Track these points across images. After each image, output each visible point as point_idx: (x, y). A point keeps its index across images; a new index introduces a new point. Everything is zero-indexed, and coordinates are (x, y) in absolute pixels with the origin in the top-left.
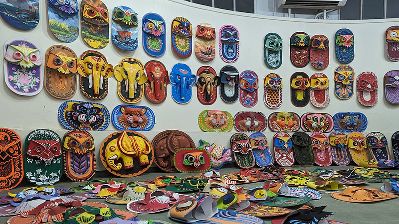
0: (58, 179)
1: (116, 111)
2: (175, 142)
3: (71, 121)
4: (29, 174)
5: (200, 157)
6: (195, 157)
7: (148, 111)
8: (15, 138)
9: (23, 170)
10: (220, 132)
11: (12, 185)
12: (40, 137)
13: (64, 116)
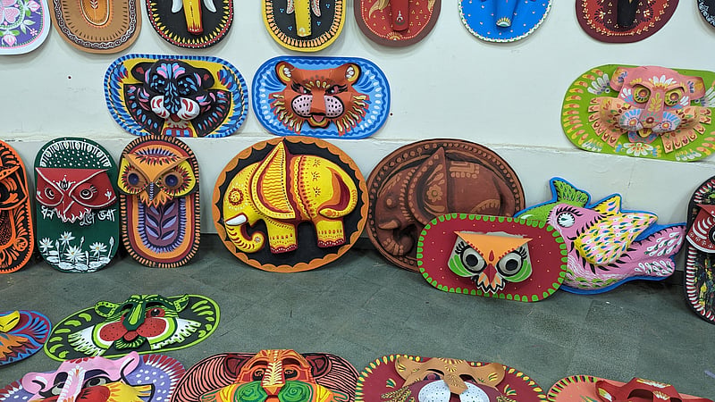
0: (107, 260)
1: (265, 77)
2: (436, 191)
3: (139, 112)
4: (46, 244)
5: (507, 259)
6: (487, 257)
7: (367, 72)
8: (10, 159)
9: (32, 234)
10: (651, 156)
11: (15, 263)
12: (66, 156)
13: (122, 98)
